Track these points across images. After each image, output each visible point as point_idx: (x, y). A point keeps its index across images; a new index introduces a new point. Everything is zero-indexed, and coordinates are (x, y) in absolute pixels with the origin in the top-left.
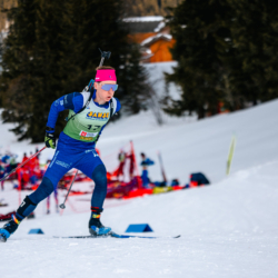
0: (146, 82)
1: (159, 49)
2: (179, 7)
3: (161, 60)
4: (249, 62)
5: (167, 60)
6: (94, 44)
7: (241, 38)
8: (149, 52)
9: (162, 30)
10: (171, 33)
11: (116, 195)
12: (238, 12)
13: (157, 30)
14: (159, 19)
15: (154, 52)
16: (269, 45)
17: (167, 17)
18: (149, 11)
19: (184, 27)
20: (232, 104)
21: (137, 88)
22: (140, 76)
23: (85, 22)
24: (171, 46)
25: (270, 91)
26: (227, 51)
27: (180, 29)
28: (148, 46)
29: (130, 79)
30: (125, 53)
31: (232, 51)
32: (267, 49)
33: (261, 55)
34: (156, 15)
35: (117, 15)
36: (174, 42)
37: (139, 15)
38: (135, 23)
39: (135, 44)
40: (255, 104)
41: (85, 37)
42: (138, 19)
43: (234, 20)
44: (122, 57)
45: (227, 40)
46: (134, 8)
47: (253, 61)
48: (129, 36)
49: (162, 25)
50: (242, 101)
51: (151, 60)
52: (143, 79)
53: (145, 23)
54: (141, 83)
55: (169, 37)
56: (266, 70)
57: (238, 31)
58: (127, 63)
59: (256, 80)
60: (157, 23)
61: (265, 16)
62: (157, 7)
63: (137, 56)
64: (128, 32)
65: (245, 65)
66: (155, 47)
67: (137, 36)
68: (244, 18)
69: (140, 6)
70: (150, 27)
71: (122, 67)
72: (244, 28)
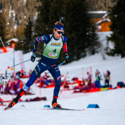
0: (98, 40)
1: (104, 26)
2: (114, 7)
3: (105, 31)
5: (108, 31)
6: (75, 23)
8: (100, 27)
9: (106, 17)
10: (110, 19)
13: (104, 17)
14: (105, 12)
15: (102, 27)
17: (109, 11)
18: (100, 8)
19: (116, 16)
21: (94, 43)
22: (96, 38)
23: (71, 13)
24: (110, 24)
27: (114, 17)
28: (100, 24)
29: (91, 39)
30: (89, 27)
34: (104, 10)
35: (86, 10)
36: (111, 23)
37: (96, 10)
38: (94, 14)
39: (94, 23)
41: (71, 20)
42: (95, 12)
44: (88, 29)
46: (94, 7)
48: (91, 20)
49: (106, 15)
51: (101, 31)
52: (97, 39)
53: (99, 14)
54: (96, 41)
55: (109, 20)
58: (90, 32)
60: (104, 14)
62: (104, 7)
63: (94, 29)
64: (90, 18)
66: (103, 25)
67: (95, 19)
69: (97, 6)
70: (101, 16)
71: (88, 34)
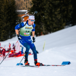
1: (26, 19)
2: (32, 8)
4: (49, 22)
6: (9, 17)
7: (47, 16)
8: (24, 19)
9: (27, 14)
11: (14, 56)
12: (46, 9)
13: (26, 14)
14: (26, 11)
16: (54, 18)
17: (28, 10)
18: (24, 9)
19: (32, 13)
20: (45, 33)
23: (7, 11)
25: (55, 30)
26: (44, 19)
28: (23, 18)
30: (17, 19)
31: (45, 19)
32: (54, 19)
33: (52, 21)
34: (26, 10)
35: (15, 10)
37: (21, 10)
38: (20, 12)
39: (20, 17)
40: (51, 33)
41: (7, 15)
43: (45, 11)
44: (16, 20)
45: (44, 16)
46: (20, 8)
47: (50, 22)
48: (18, 15)
49: (27, 12)
50: (47, 32)
53: (23, 12)
56: (54, 24)
57: (46, 14)
58: (18, 22)
59: (51, 27)
60: (26, 12)
61: (53, 11)
62: (26, 8)
63: (20, 20)
64: (18, 14)
65: (48, 23)
67: (21, 15)
68: (48, 11)
69: (21, 7)
71: (16, 23)
72: (48, 13)
